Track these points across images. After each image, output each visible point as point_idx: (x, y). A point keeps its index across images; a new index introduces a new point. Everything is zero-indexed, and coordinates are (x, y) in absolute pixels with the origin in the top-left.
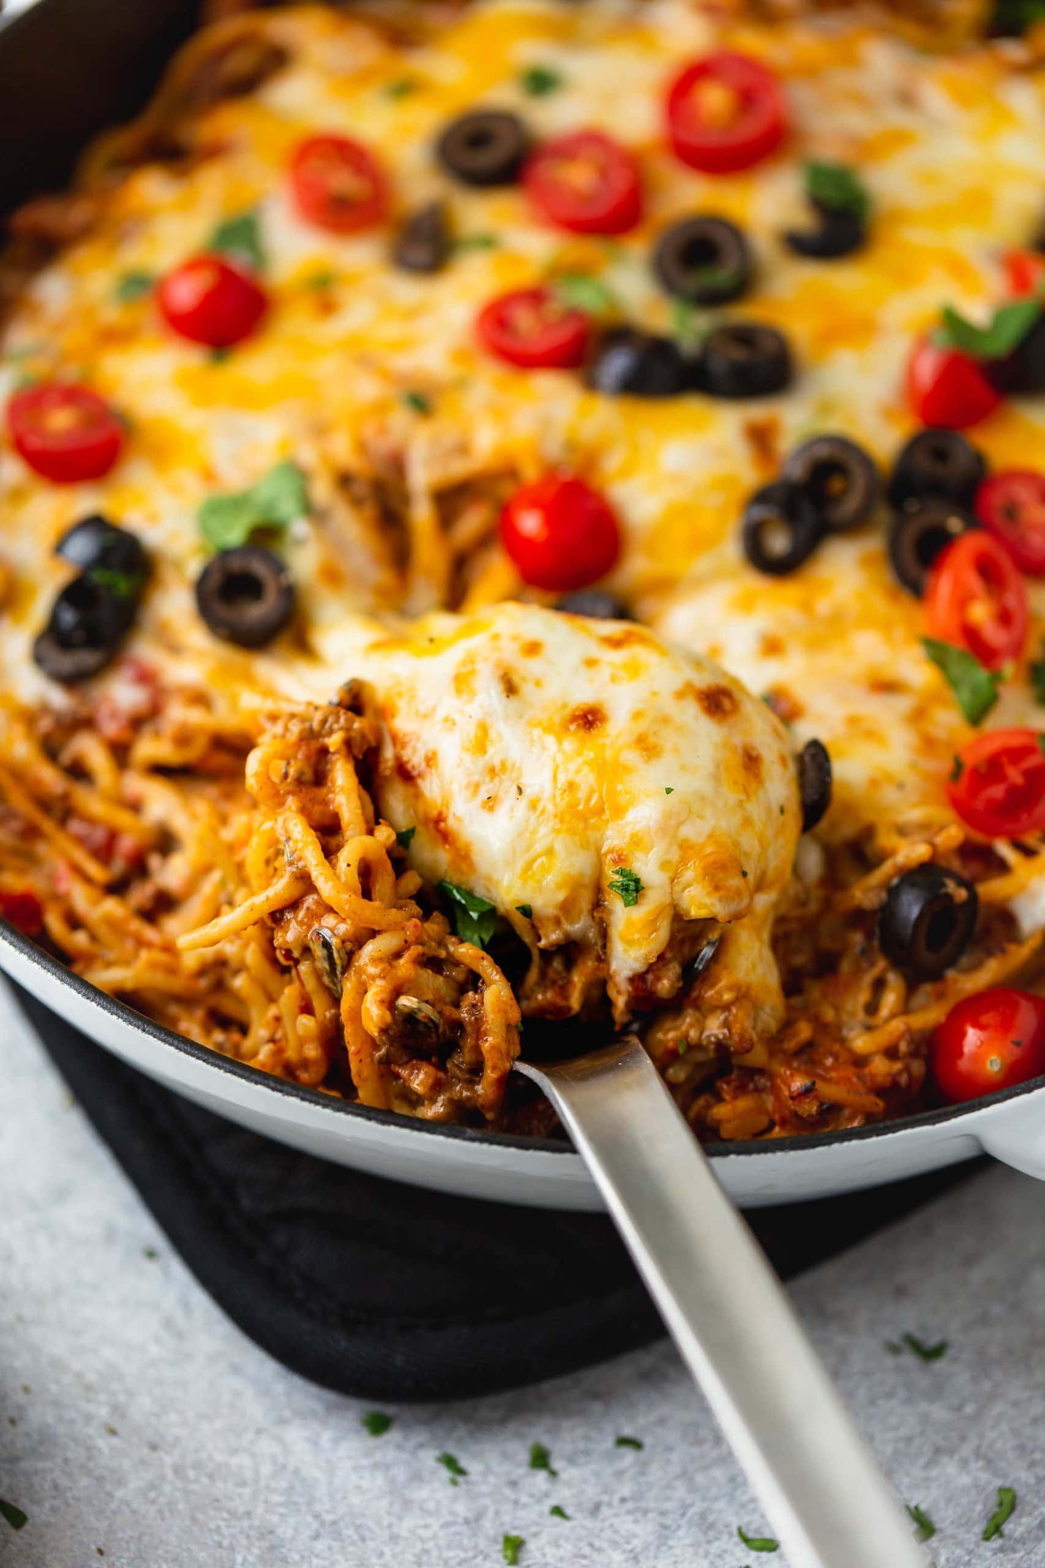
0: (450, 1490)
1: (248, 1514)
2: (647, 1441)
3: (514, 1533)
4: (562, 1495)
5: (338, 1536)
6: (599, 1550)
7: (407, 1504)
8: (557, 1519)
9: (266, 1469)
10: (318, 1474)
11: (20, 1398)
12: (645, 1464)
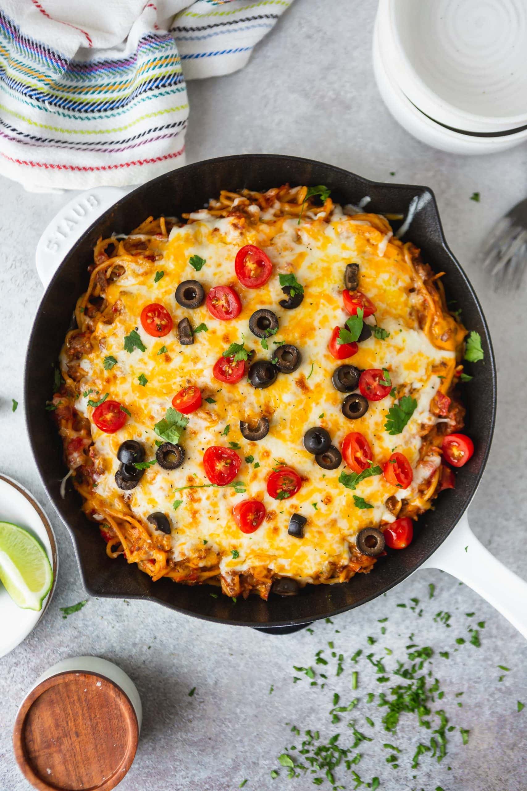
0: (311, 636)
1: (270, 661)
4: (336, 627)
5: (292, 658)
6: (349, 637)
7: (303, 644)
8: (338, 634)
9: (269, 649)
10: (282, 645)
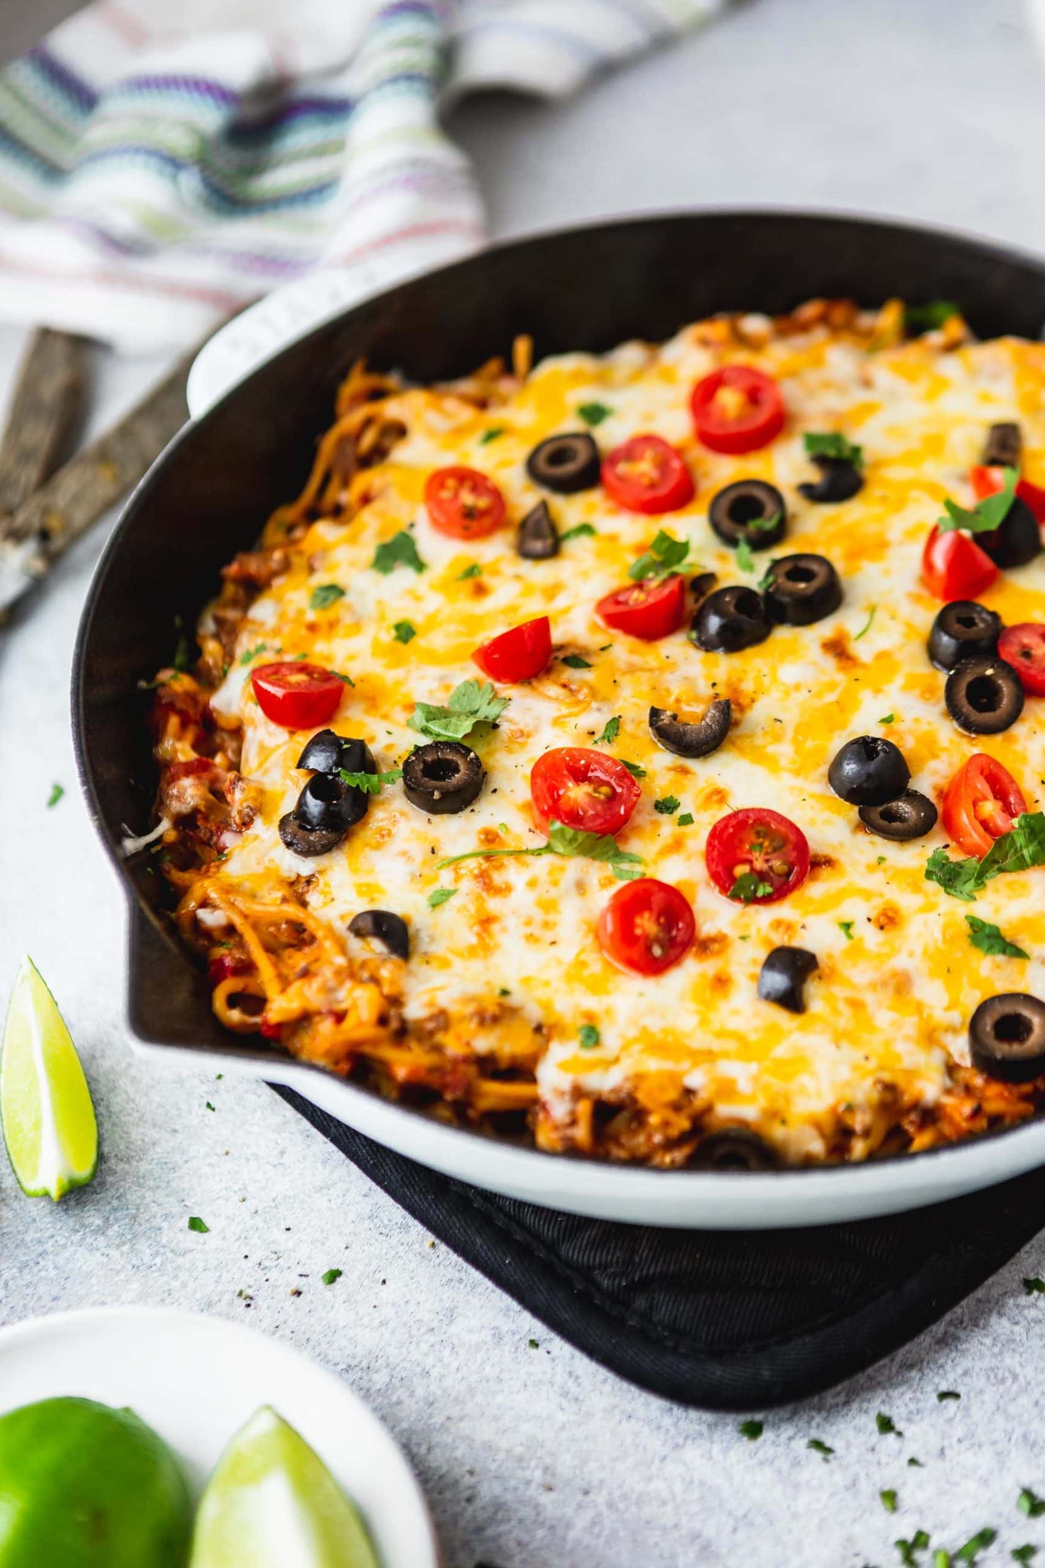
0: (825, 1468)
1: (676, 1526)
2: (961, 1390)
3: (886, 1488)
4: (912, 1449)
5: (751, 1525)
6: (954, 1484)
7: (796, 1486)
8: (914, 1469)
9: (678, 1487)
10: (720, 1481)
11: (468, 1480)
12: (967, 1409)
